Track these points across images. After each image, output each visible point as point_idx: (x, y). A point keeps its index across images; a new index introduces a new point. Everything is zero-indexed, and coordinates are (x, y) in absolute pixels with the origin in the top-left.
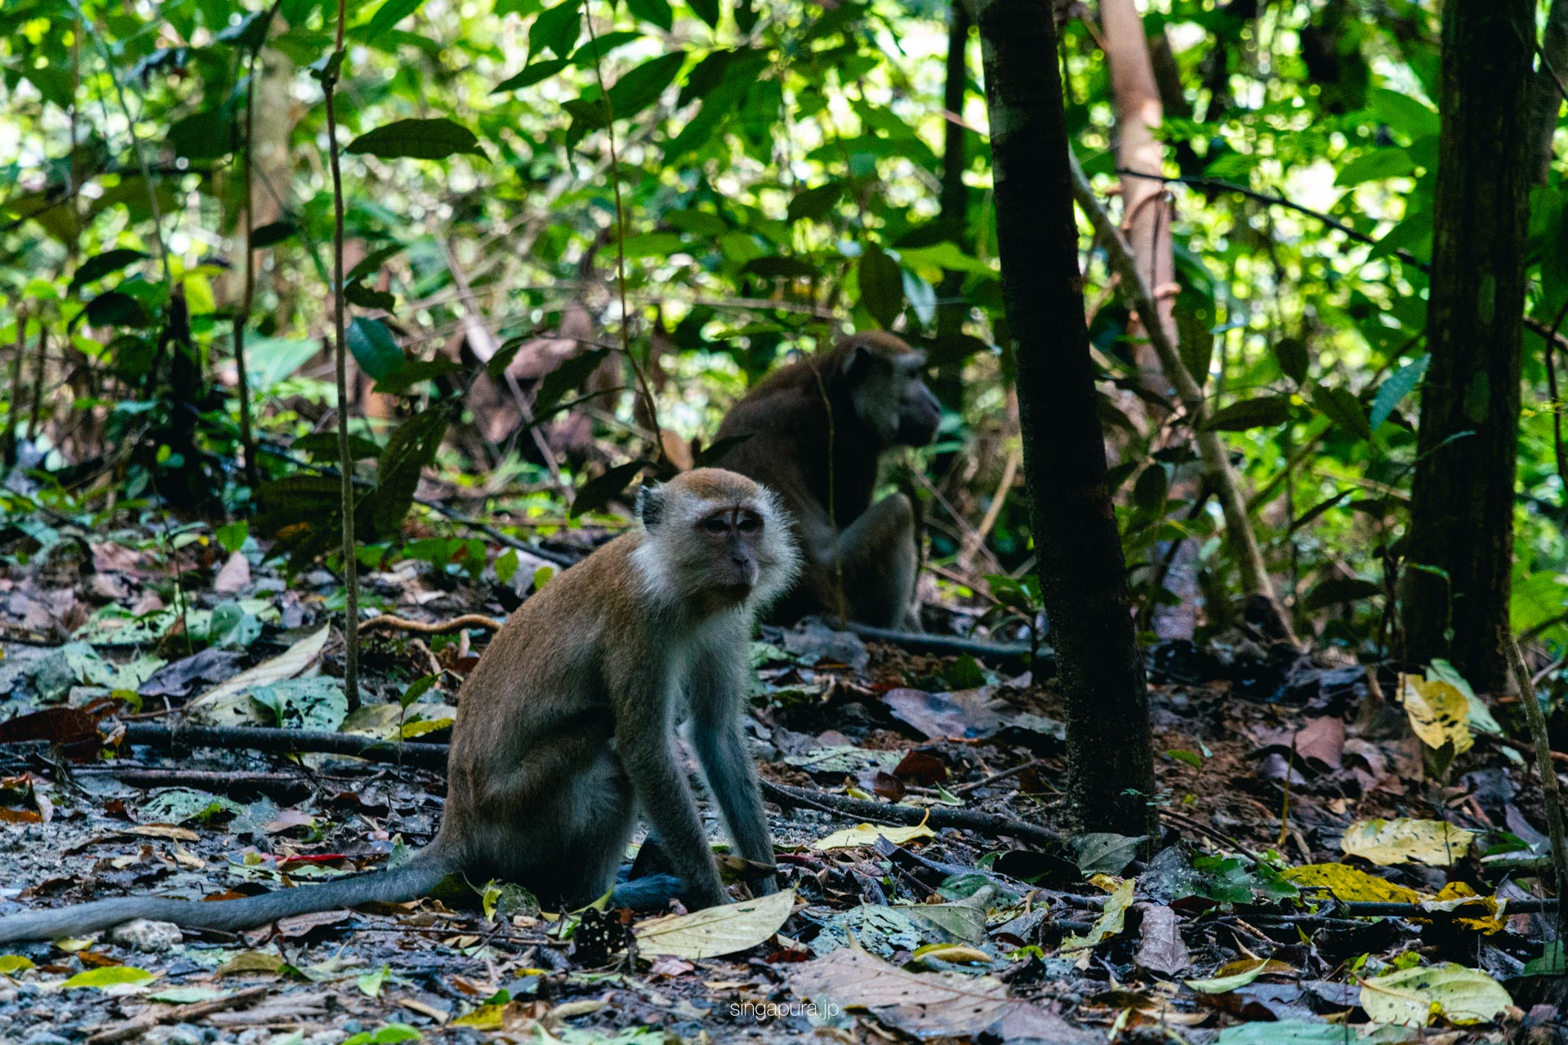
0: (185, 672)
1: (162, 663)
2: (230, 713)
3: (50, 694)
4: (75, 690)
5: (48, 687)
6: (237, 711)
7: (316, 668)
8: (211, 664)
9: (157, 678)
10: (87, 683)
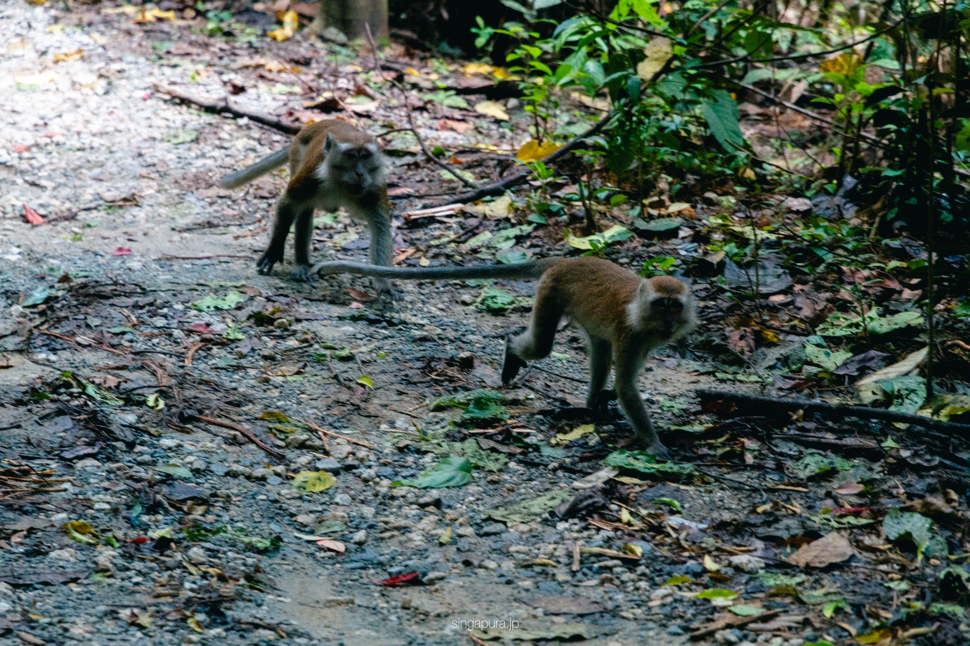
0: (860, 362)
1: (850, 355)
2: (870, 394)
3: (794, 367)
4: (806, 367)
5: (794, 364)
6: (874, 393)
7: (917, 371)
8: (873, 358)
9: (845, 364)
10: (810, 363)
